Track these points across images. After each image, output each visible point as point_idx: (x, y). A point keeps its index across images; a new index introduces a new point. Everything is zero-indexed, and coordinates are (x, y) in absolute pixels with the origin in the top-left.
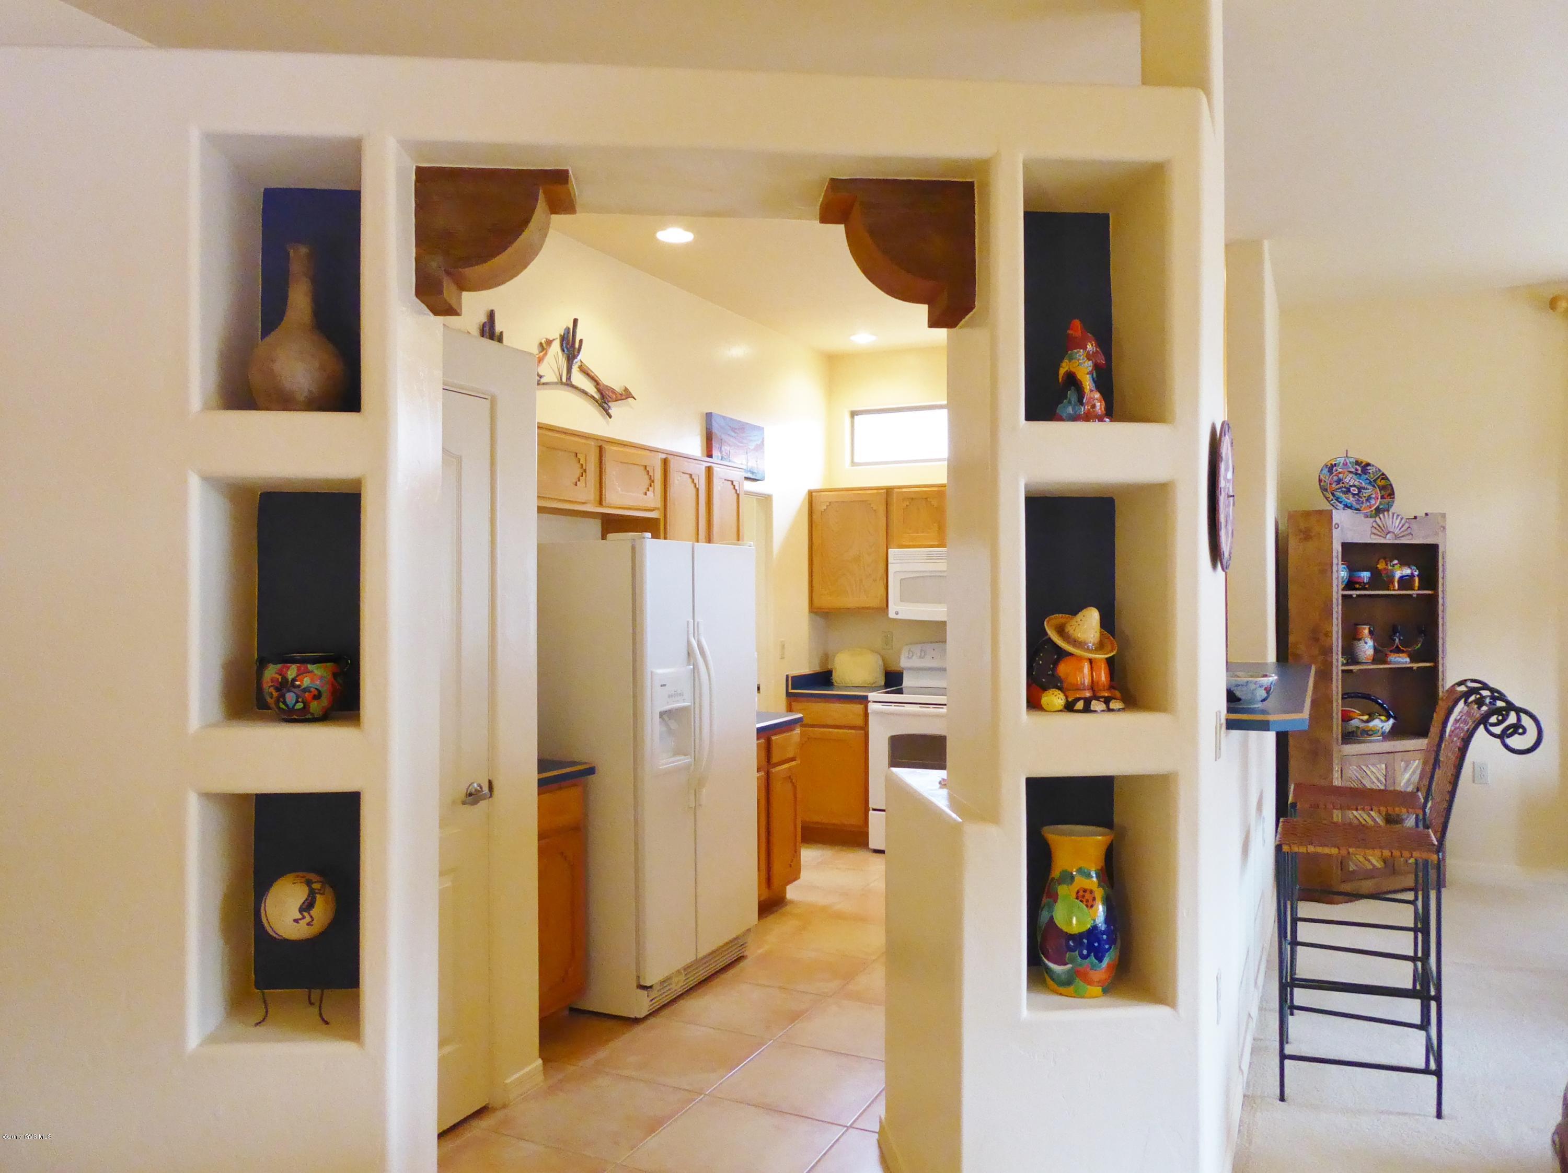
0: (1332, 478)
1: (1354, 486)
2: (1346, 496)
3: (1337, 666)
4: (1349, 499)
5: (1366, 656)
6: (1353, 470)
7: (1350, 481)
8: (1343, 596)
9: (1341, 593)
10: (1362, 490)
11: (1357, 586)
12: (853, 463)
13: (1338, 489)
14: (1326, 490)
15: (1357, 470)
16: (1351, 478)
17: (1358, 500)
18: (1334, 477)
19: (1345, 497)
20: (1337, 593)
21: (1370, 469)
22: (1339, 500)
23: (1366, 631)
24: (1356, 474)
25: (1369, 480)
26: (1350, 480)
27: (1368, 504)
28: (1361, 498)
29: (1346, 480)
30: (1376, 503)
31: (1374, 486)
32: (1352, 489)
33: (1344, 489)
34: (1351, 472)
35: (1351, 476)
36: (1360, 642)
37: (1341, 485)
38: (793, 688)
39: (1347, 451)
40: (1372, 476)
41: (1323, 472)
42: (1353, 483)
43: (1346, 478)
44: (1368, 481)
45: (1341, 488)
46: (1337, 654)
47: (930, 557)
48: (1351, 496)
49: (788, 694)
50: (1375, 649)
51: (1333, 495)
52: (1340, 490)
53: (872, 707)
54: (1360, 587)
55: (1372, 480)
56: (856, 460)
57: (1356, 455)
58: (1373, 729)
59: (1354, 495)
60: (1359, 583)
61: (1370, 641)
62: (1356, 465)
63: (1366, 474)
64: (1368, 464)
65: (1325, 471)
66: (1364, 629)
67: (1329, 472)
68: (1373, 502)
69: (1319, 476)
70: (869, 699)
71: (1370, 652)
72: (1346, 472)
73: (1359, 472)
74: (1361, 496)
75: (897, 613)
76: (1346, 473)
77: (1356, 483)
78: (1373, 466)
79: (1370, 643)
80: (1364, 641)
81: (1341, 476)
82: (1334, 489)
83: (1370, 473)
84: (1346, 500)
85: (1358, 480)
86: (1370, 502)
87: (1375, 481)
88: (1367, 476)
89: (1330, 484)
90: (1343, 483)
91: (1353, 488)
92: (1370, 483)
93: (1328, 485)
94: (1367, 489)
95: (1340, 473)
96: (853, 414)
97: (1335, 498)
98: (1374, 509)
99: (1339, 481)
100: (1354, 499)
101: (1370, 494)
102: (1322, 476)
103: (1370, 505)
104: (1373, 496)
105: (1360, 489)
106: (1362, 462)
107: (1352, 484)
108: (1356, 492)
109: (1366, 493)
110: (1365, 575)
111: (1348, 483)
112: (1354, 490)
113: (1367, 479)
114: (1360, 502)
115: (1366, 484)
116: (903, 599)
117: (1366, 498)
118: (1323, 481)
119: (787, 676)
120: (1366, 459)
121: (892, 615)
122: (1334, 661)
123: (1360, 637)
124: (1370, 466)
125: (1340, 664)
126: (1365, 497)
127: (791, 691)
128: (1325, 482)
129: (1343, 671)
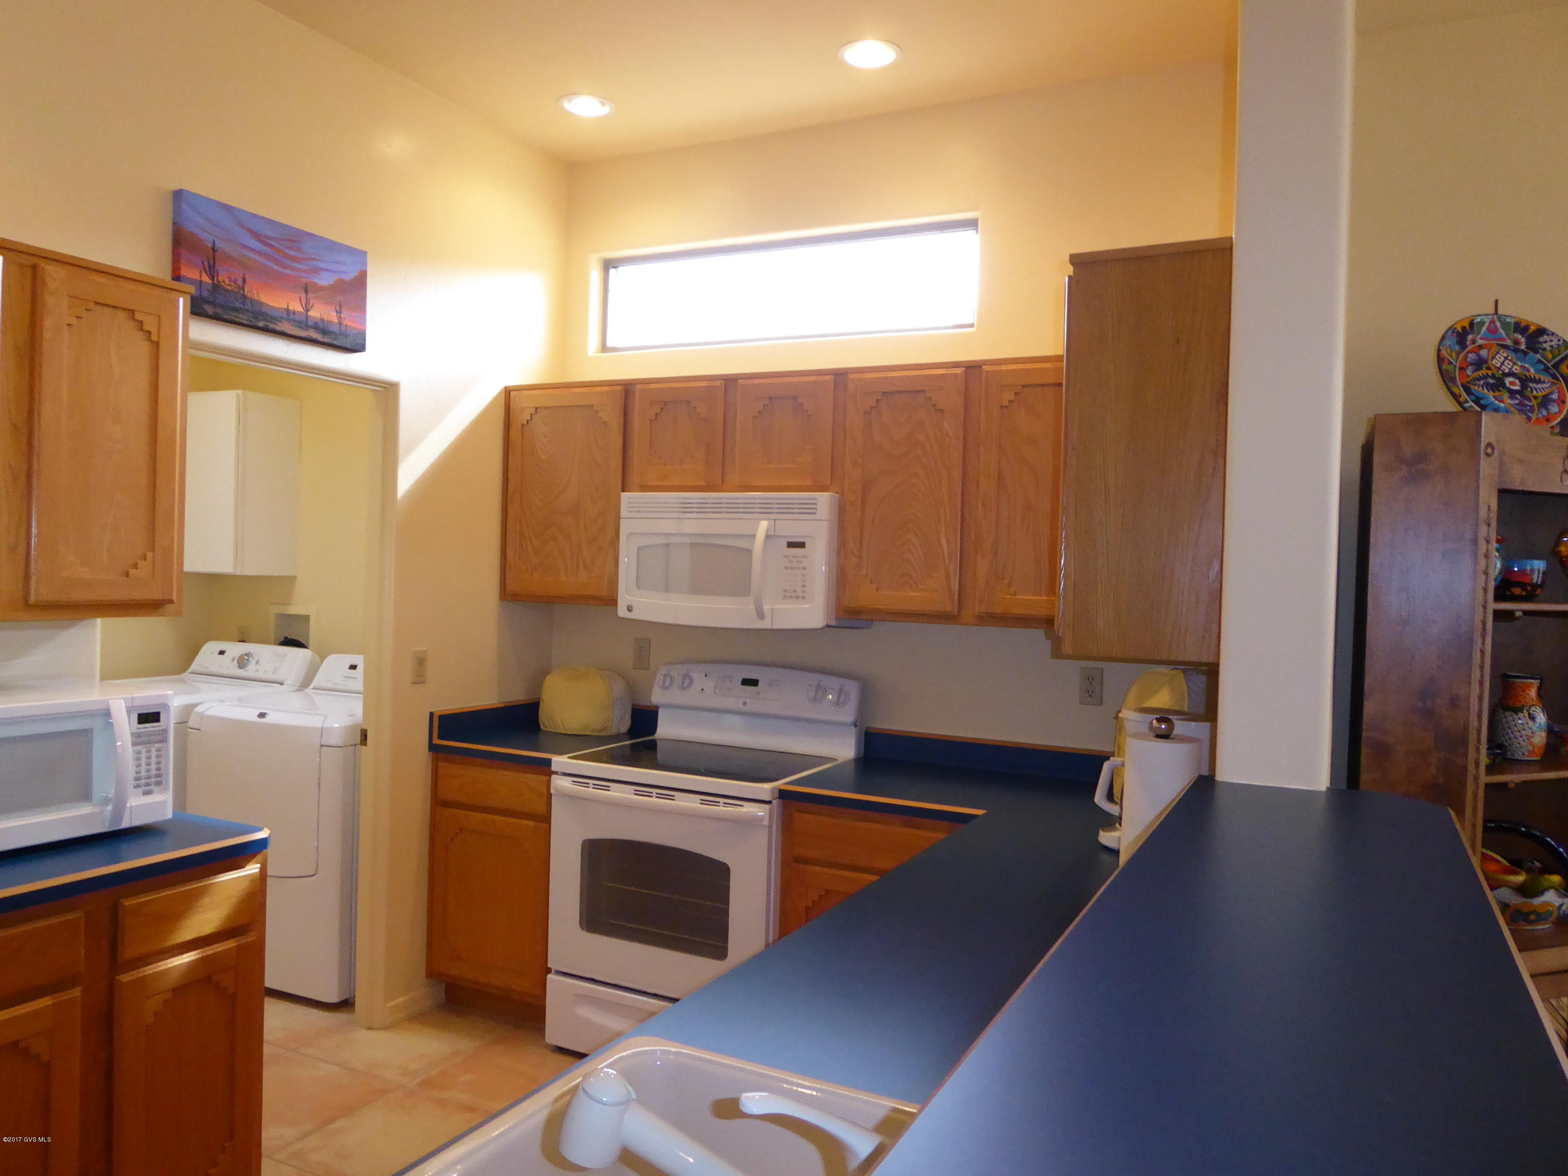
0: (1466, 357)
1: (1511, 374)
2: (1497, 393)
3: (1476, 778)
4: (1501, 401)
5: (1531, 748)
6: (1509, 343)
7: (1502, 364)
8: (1498, 615)
9: (1492, 606)
10: (1531, 385)
11: (1517, 591)
12: (604, 348)
13: (1479, 379)
14: (1453, 380)
15: (1517, 342)
16: (1506, 358)
17: (1521, 404)
18: (1470, 355)
19: (1494, 397)
20: (1485, 607)
21: (1546, 342)
22: (1482, 402)
23: (1533, 693)
24: (1516, 351)
25: (1544, 364)
26: (1501, 361)
27: (1545, 413)
28: (1530, 400)
29: (1494, 362)
30: (1560, 411)
31: (1554, 377)
32: (1508, 380)
33: (1492, 381)
34: (1506, 347)
35: (1505, 355)
36: (1521, 715)
37: (1484, 371)
38: (440, 737)
39: (1497, 302)
40: (1550, 356)
41: (1448, 342)
42: (1510, 369)
43: (1493, 358)
44: (1542, 367)
45: (1486, 377)
46: (1478, 749)
47: (686, 508)
48: (1506, 396)
49: (432, 747)
50: (1550, 731)
51: (1468, 391)
52: (1482, 382)
53: (560, 783)
54: (1524, 593)
55: (1549, 365)
56: (610, 344)
57: (1513, 310)
58: (1539, 910)
59: (1512, 393)
60: (1522, 585)
61: (1541, 715)
62: (1515, 331)
63: (1536, 352)
64: (1542, 331)
65: (1451, 341)
66: (1529, 686)
67: (1458, 343)
68: (1554, 409)
69: (1439, 350)
70: (554, 768)
71: (1540, 738)
72: (1495, 345)
73: (1523, 347)
74: (1530, 395)
75: (630, 609)
76: (1494, 349)
77: (1516, 369)
78: (1553, 334)
79: (1541, 718)
80: (1529, 714)
81: (1484, 353)
82: (1469, 379)
83: (1545, 349)
84: (1497, 402)
85: (1520, 364)
86: (1547, 409)
87: (1557, 366)
88: (1538, 356)
89: (1462, 369)
90: (1488, 368)
91: (1511, 379)
92: (1546, 370)
93: (1457, 369)
94: (1539, 381)
95: (1481, 347)
96: (608, 265)
97: (1474, 398)
98: (1559, 423)
99: (1480, 363)
100: (1512, 402)
101: (1547, 391)
102: (1443, 352)
103: (1549, 413)
104: (1555, 396)
105: (1525, 381)
106: (1527, 327)
107: (1507, 371)
108: (1517, 388)
109: (1540, 390)
110: (1536, 567)
111: (1499, 369)
112: (1512, 383)
113: (1539, 361)
114: (1528, 408)
115: (1537, 371)
116: (639, 584)
117: (1539, 400)
118: (1446, 362)
119: (432, 714)
120: (1535, 317)
121: (622, 612)
122: (1471, 767)
123: (1520, 705)
124: (1548, 335)
125: (1482, 769)
126: (1535, 398)
127: (437, 741)
128: (1450, 363)
129: (1488, 786)
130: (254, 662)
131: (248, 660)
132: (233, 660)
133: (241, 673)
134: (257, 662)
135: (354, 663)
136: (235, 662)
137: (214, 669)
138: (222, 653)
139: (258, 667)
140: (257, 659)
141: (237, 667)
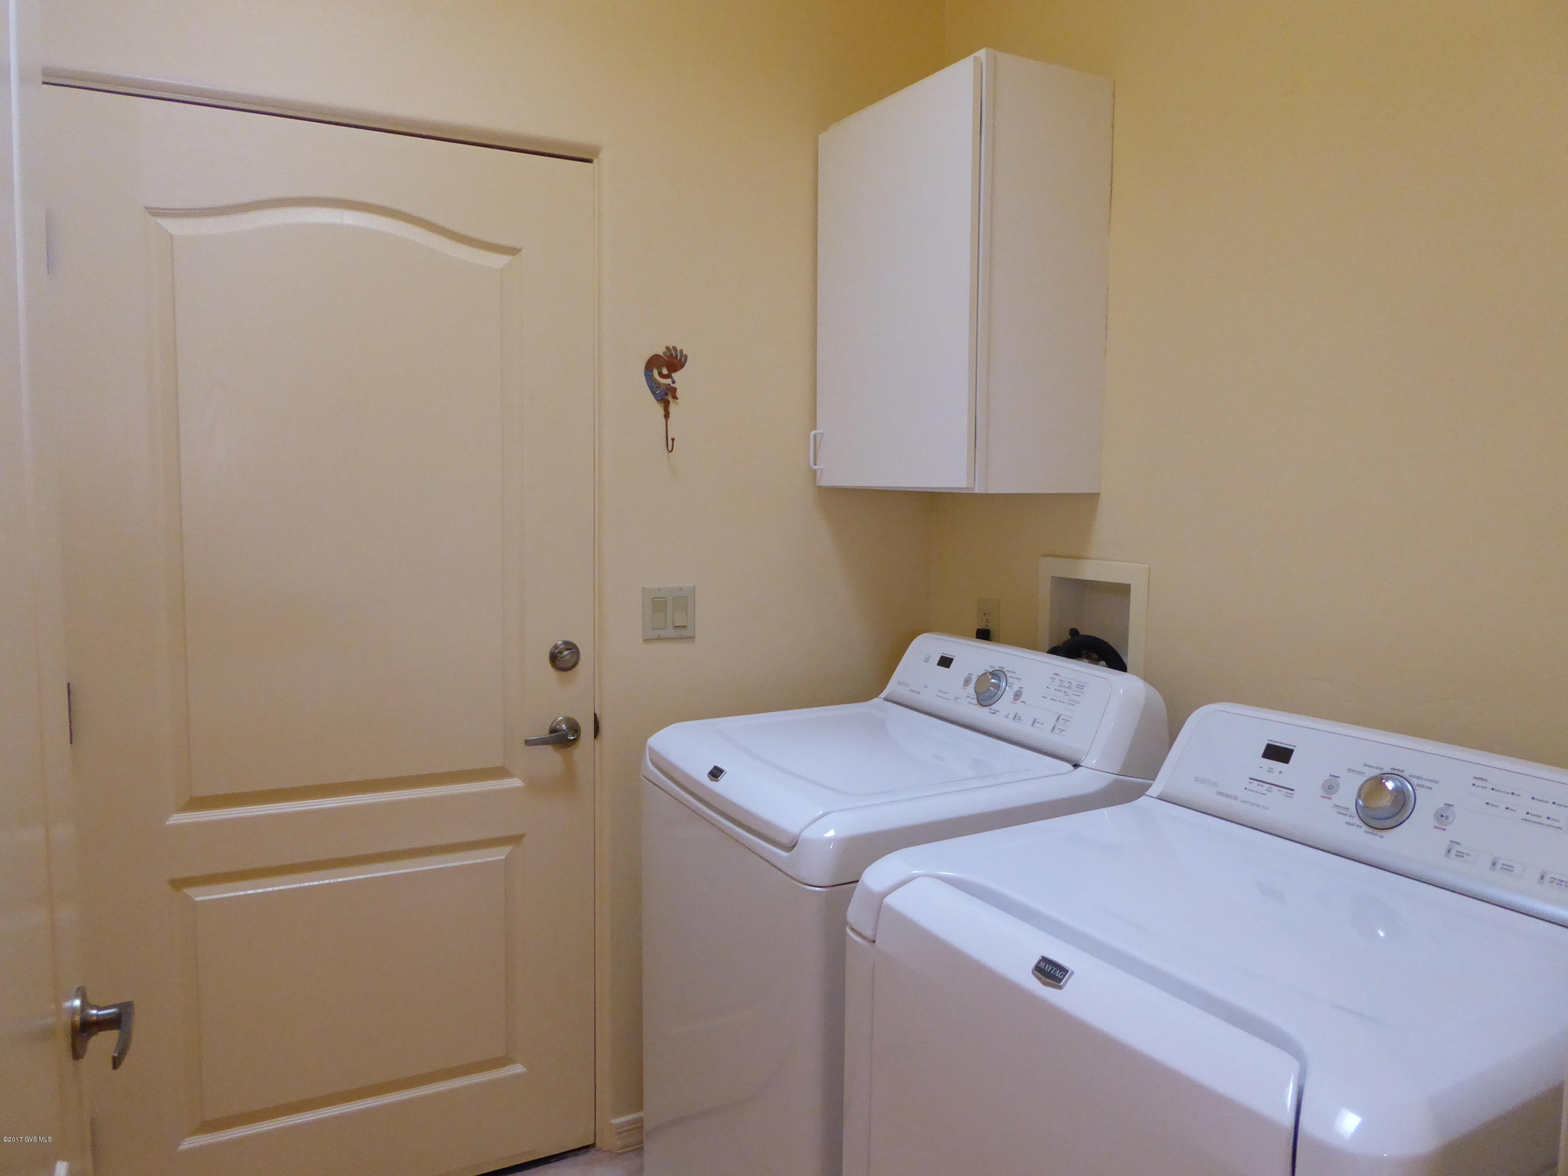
130: (1009, 694)
131: (997, 687)
132: (967, 682)
133: (980, 715)
134: (1017, 695)
135: (1282, 740)
136: (971, 689)
137: (928, 698)
138: (945, 662)
139: (1018, 707)
140: (1016, 688)
141: (975, 701)
